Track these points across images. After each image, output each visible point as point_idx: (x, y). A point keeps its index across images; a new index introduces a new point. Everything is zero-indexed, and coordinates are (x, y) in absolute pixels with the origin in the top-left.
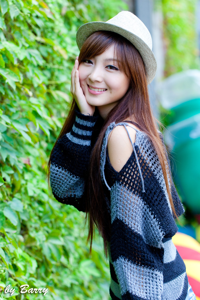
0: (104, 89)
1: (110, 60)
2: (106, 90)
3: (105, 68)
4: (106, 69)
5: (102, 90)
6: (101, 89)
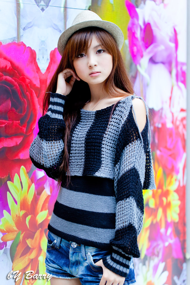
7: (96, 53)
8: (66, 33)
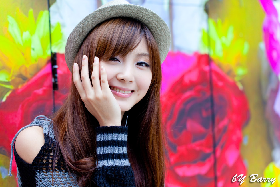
3: (136, 65)
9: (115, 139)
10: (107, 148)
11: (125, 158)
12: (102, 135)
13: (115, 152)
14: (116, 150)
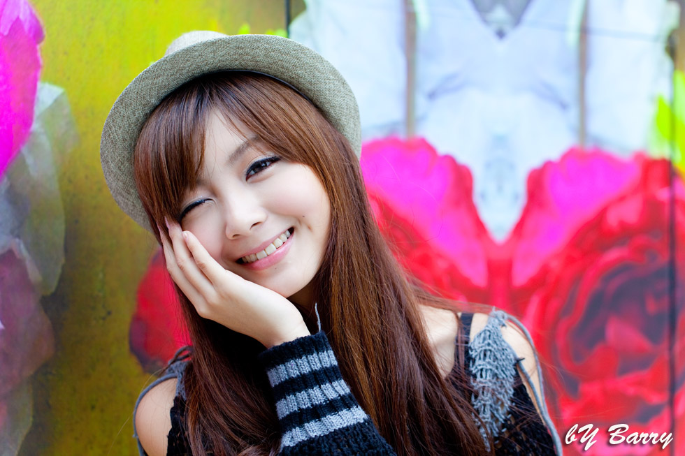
0: (284, 233)
1: (240, 151)
2: (291, 230)
3: (247, 179)
4: (250, 180)
5: (284, 237)
6: (279, 237)
7: (244, 178)
8: (113, 129)
9: (294, 373)
10: (294, 398)
11: (348, 407)
12: (282, 367)
13: (304, 407)
14: (317, 395)
